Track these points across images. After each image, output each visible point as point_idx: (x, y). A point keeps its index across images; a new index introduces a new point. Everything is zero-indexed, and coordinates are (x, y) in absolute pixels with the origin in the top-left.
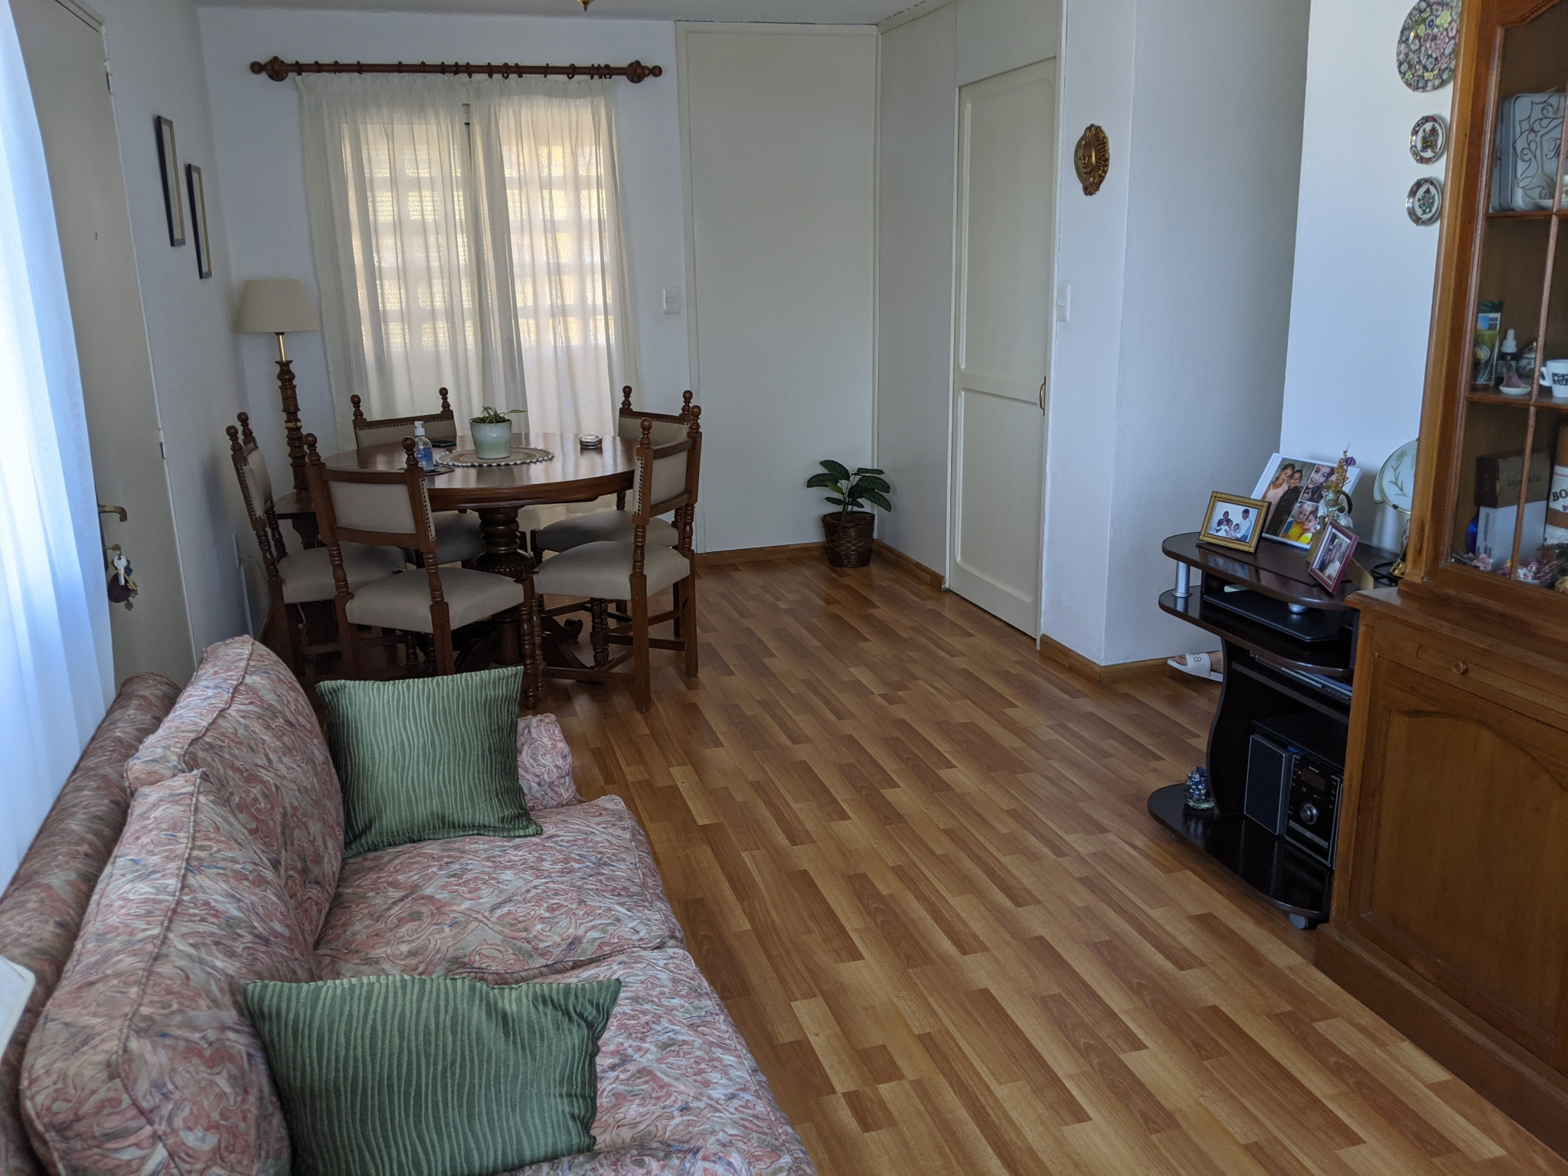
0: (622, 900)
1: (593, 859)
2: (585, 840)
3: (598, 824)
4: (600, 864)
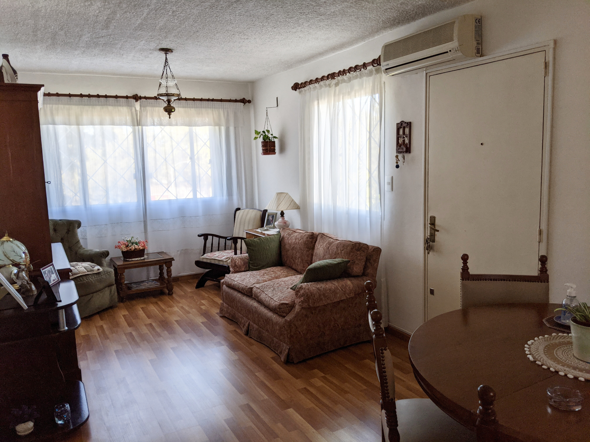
0: (265, 286)
1: (276, 289)
2: (281, 291)
3: (282, 296)
4: (274, 289)
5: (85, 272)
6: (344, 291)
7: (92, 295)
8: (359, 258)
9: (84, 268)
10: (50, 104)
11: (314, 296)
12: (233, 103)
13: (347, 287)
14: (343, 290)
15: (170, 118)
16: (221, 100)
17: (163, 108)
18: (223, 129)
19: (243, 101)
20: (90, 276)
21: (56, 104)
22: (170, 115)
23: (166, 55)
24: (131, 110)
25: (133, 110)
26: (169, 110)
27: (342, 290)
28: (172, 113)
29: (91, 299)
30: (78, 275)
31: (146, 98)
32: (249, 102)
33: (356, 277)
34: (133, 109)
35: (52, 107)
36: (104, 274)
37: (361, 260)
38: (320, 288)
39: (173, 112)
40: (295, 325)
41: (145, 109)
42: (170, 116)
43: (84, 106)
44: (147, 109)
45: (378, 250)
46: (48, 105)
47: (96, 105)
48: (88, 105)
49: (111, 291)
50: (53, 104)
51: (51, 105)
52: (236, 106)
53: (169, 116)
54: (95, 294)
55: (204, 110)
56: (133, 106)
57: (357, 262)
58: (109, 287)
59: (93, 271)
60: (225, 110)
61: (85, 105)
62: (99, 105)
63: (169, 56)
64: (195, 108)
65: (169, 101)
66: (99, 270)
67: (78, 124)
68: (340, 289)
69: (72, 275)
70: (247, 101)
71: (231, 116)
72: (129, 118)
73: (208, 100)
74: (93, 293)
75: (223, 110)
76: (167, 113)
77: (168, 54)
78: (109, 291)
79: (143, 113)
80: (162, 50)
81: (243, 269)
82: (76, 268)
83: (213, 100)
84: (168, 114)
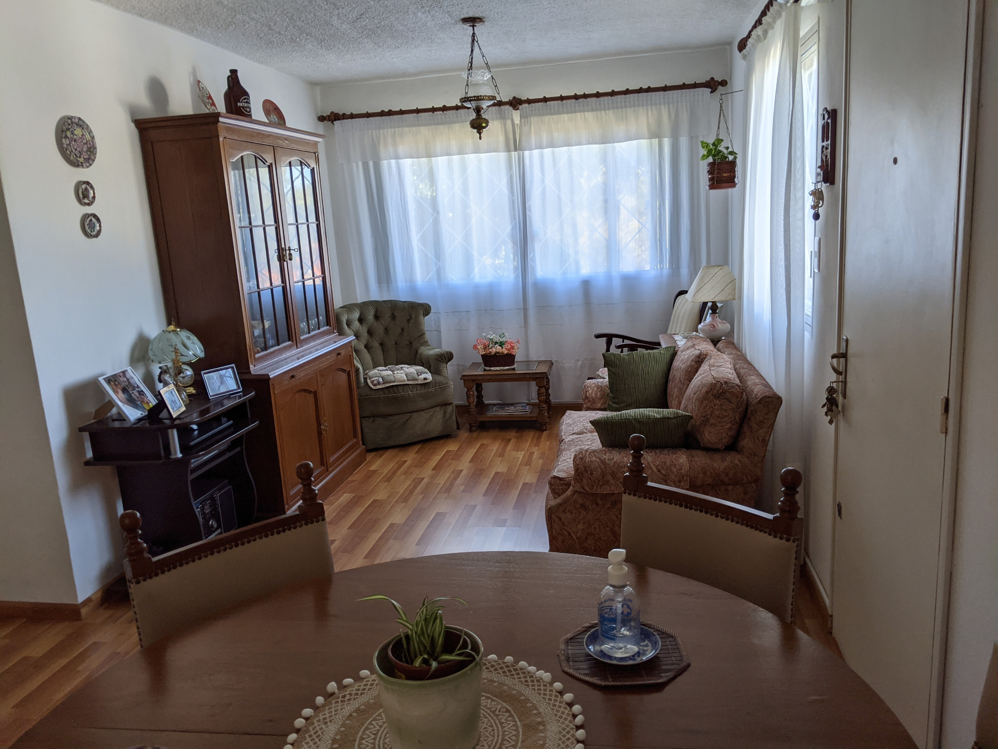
0: (577, 440)
5: (404, 381)
6: (664, 475)
7: (409, 415)
8: (717, 412)
9: (405, 374)
10: (391, 128)
11: (592, 474)
12: (687, 90)
13: (673, 467)
14: (661, 473)
15: (480, 138)
16: (665, 89)
17: (469, 123)
18: (667, 142)
19: (712, 85)
20: (411, 387)
21: (399, 127)
22: (480, 134)
23: (474, 30)
24: (505, 124)
25: (507, 125)
26: (478, 125)
27: (659, 471)
28: (484, 130)
29: (407, 420)
30: (392, 384)
31: (529, 101)
32: (724, 83)
33: (709, 450)
34: (509, 122)
35: (395, 132)
36: (434, 386)
37: (723, 418)
38: (607, 461)
39: (485, 127)
40: (560, 519)
41: (528, 121)
42: (481, 136)
43: (437, 126)
44: (531, 121)
45: (773, 402)
46: (389, 130)
47: (454, 123)
48: (442, 124)
49: (445, 413)
50: (395, 128)
51: (393, 130)
52: (694, 95)
53: (479, 136)
54: (415, 415)
55: (630, 111)
56: (509, 118)
57: (712, 421)
58: (443, 407)
59: (417, 380)
60: (671, 106)
61: (438, 124)
62: (458, 122)
63: (479, 28)
64: (613, 109)
65: (478, 110)
66: (425, 379)
67: (429, 156)
68: (655, 470)
69: (384, 384)
70: (717, 84)
71: (684, 117)
72: (501, 139)
73: (640, 91)
74: (412, 412)
75: (667, 106)
76: (476, 130)
77: (476, 26)
78: (442, 412)
79: (523, 128)
80: (465, 20)
81: (599, 405)
82: (394, 374)
83: (649, 90)
84: (478, 132)
